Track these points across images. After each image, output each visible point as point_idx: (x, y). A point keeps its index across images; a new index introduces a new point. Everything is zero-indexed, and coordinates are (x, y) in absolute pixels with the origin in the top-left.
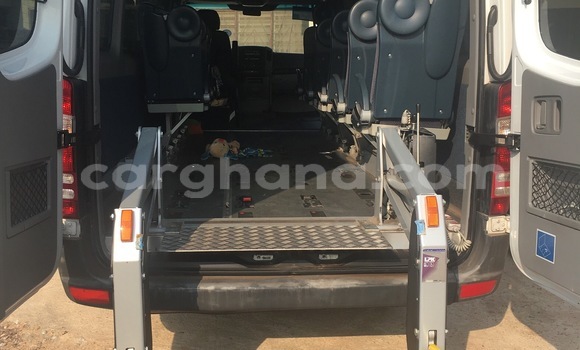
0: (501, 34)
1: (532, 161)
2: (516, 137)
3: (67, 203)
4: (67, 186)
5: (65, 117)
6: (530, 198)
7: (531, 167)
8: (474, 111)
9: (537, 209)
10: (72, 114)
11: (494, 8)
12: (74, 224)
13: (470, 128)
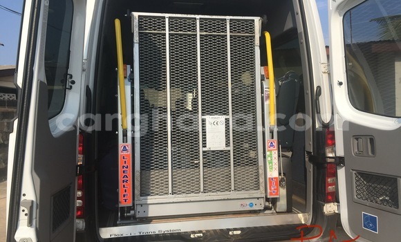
0: (324, 101)
1: (354, 172)
2: (341, 158)
3: (79, 209)
4: (79, 198)
5: (79, 156)
6: (355, 194)
7: (354, 176)
8: (311, 143)
9: (361, 200)
10: (83, 154)
11: (319, 87)
12: (81, 222)
13: (309, 153)
